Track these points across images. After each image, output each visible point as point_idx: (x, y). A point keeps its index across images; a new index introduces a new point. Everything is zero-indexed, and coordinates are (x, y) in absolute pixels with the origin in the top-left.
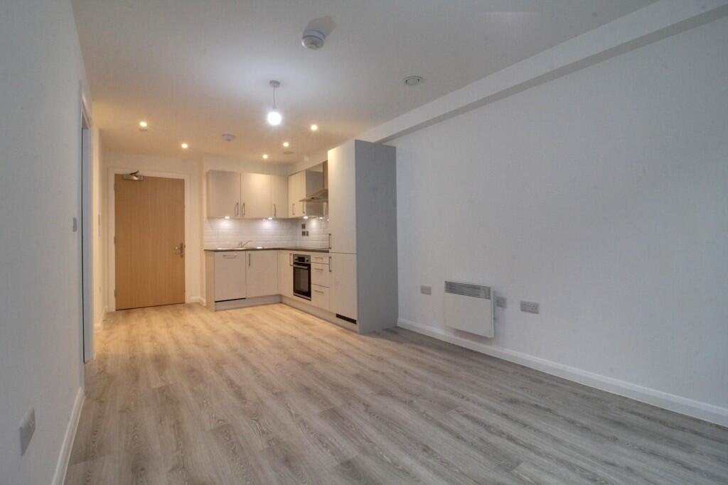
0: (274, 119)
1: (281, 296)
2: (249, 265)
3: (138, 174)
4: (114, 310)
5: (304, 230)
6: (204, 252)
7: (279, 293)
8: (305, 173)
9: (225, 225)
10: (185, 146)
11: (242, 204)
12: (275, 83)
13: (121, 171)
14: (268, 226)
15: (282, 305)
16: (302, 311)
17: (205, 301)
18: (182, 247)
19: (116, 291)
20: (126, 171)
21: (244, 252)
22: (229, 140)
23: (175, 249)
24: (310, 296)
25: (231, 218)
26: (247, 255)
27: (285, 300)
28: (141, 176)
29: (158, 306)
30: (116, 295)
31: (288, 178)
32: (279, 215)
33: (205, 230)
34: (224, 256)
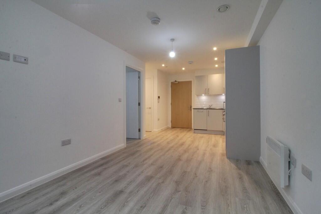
0: (172, 55)
2: (208, 115)
4: (171, 127)
9: (204, 98)
10: (183, 69)
11: (208, 89)
12: (173, 40)
18: (191, 107)
19: (171, 121)
20: (173, 81)
21: (206, 110)
22: (191, 64)
23: (189, 107)
29: (183, 128)
33: (196, 100)
34: (198, 111)
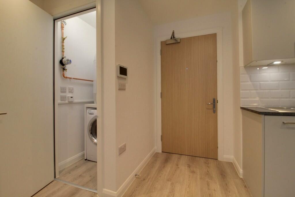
4: (160, 151)
6: (240, 110)
17: (241, 171)
18: (215, 102)
19: (162, 136)
33: (241, 83)
34: (283, 123)
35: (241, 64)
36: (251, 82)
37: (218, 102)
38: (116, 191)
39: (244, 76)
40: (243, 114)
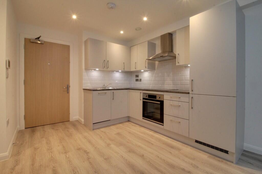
1: (129, 117)
2: (113, 99)
3: (40, 39)
5: (137, 78)
6: (83, 90)
7: (128, 116)
8: (147, 42)
9: (95, 74)
10: (74, 17)
11: (107, 61)
13: (29, 37)
14: (118, 76)
15: (129, 122)
16: (147, 128)
17: (83, 120)
18: (68, 87)
19: (25, 116)
20: (33, 36)
21: (110, 91)
23: (63, 88)
24: (163, 122)
25: (99, 70)
26: (112, 93)
27: (132, 120)
28: (42, 41)
29: (53, 124)
30: (25, 119)
31: (130, 48)
32: (127, 70)
33: (83, 77)
34: (99, 93)
35: (84, 67)
36: (88, 76)
37: (70, 87)
38: (7, 152)
39: (84, 73)
40: (84, 92)
